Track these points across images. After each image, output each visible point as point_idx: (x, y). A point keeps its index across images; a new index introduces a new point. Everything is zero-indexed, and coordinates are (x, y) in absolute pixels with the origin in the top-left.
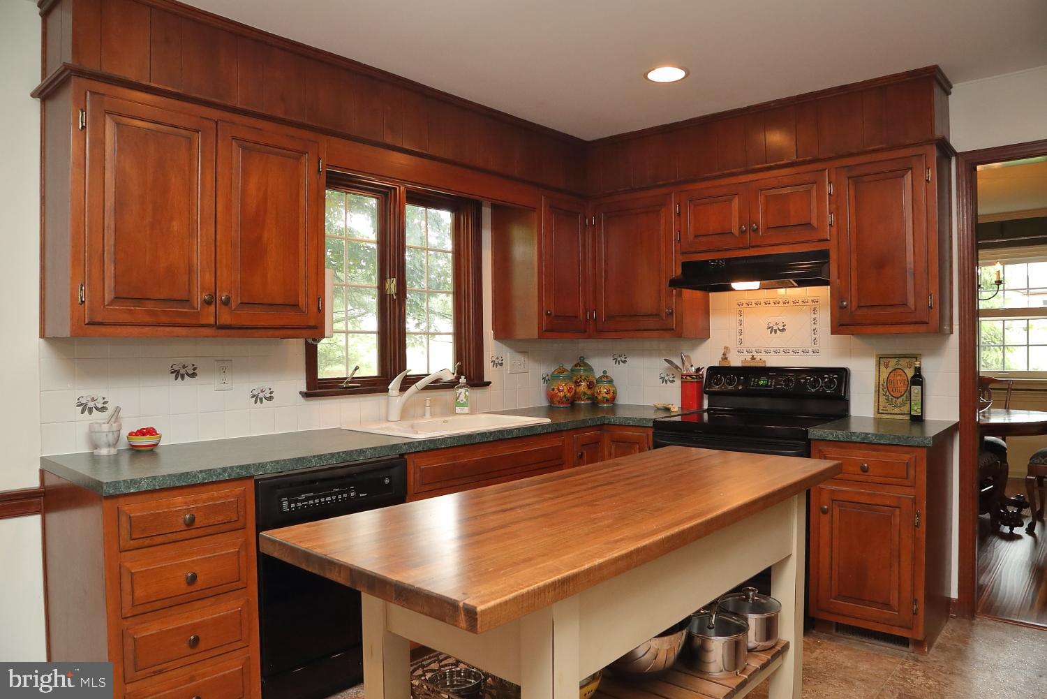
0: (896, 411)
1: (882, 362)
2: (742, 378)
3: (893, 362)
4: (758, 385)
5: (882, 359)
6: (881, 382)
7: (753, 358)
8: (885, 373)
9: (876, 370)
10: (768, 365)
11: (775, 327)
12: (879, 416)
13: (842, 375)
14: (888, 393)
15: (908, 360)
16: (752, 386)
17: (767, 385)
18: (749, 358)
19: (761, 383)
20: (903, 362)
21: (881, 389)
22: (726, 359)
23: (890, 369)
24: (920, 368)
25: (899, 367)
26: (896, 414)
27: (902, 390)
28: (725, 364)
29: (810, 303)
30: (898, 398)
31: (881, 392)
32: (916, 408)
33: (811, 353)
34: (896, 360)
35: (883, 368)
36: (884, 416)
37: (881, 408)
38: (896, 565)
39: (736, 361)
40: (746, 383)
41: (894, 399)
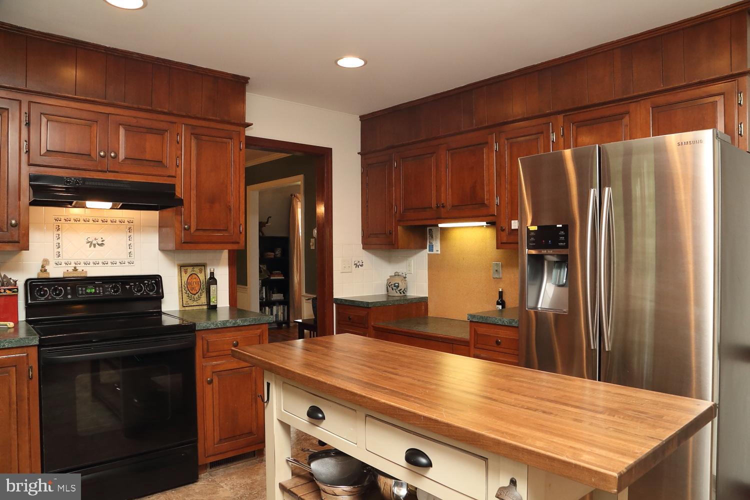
0: (195, 303)
1: (183, 270)
2: (69, 288)
3: (190, 270)
4: (87, 293)
5: (182, 267)
6: (183, 284)
7: (75, 269)
8: (185, 277)
9: (178, 275)
10: (90, 275)
11: (95, 242)
12: (184, 309)
13: (156, 281)
14: (188, 292)
15: (199, 267)
16: (82, 294)
17: (95, 293)
18: (71, 269)
19: (88, 291)
20: (197, 270)
21: (183, 289)
22: (45, 270)
23: (188, 274)
24: (213, 273)
25: (194, 273)
26: (195, 306)
27: (197, 289)
28: (44, 276)
29: (126, 223)
30: (195, 295)
31: (184, 291)
32: (214, 300)
33: (127, 264)
34: (192, 268)
35: (183, 273)
36: (187, 309)
37: (184, 303)
39: (55, 272)
40: (74, 292)
41: (193, 296)
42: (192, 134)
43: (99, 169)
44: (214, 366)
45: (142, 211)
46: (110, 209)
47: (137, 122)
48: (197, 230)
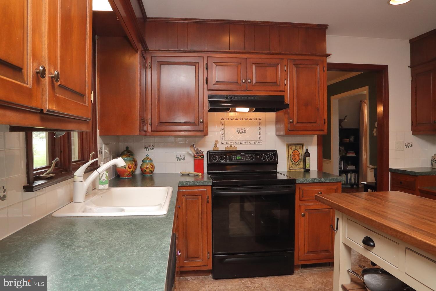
0: (296, 168)
1: (289, 147)
2: (228, 156)
3: (294, 147)
4: (237, 159)
5: (289, 146)
6: (290, 156)
7: (231, 146)
8: (291, 152)
9: (287, 149)
10: (238, 149)
11: (241, 131)
12: (290, 170)
13: (274, 154)
14: (292, 160)
15: (299, 146)
16: (234, 160)
17: (241, 159)
18: (229, 146)
19: (238, 158)
20: (298, 147)
21: (290, 159)
22: (217, 146)
23: (293, 150)
24: (308, 149)
25: (296, 149)
26: (297, 169)
27: (298, 159)
28: (216, 149)
29: (258, 120)
30: (296, 162)
31: (290, 160)
32: (308, 166)
33: (258, 143)
34: (295, 146)
35: (290, 149)
36: (292, 170)
37: (290, 167)
39: (221, 147)
40: (230, 159)
41: (295, 163)
42: (293, 64)
43: (242, 89)
44: (306, 206)
45: (266, 113)
46: (248, 112)
47: (262, 61)
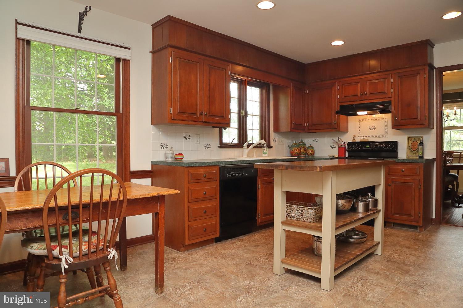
0: (414, 155)
2: (360, 145)
5: (409, 138)
6: (409, 145)
7: (364, 139)
9: (407, 142)
10: (369, 141)
11: (372, 128)
12: (408, 157)
13: (395, 144)
14: (411, 149)
15: (418, 138)
16: (364, 148)
17: (369, 148)
18: (362, 139)
19: (367, 147)
20: (416, 139)
21: (409, 148)
22: (354, 139)
23: (412, 141)
24: (422, 140)
25: (415, 141)
27: (416, 148)
28: (354, 141)
29: (384, 119)
30: (415, 151)
32: (421, 154)
33: (384, 136)
34: (414, 138)
35: (409, 141)
36: (410, 157)
37: (409, 154)
38: (413, 202)
39: (358, 140)
40: (361, 147)
41: (413, 151)
42: (398, 77)
43: (361, 100)
44: (392, 179)
46: (367, 114)
48: (402, 119)
